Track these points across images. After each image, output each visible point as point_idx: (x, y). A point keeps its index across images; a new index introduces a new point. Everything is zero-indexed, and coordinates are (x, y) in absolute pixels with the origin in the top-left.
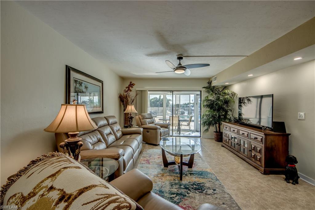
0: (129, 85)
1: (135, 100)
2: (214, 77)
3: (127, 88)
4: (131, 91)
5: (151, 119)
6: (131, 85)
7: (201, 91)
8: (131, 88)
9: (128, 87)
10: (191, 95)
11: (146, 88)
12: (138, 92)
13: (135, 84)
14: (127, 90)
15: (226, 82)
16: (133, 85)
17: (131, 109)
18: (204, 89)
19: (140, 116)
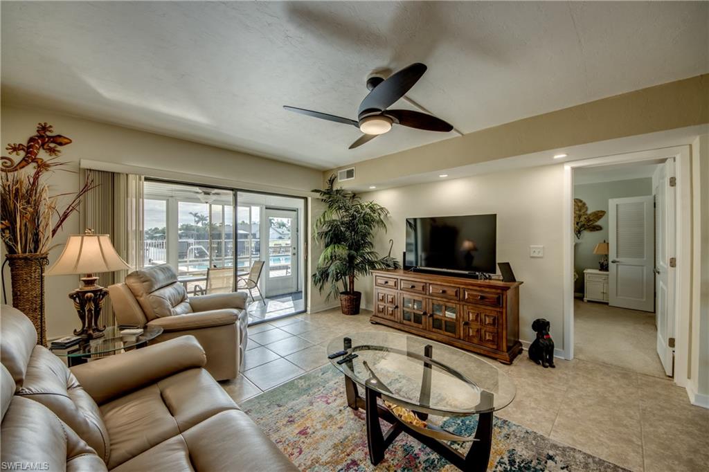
0: (32, 140)
2: (346, 170)
5: (175, 286)
6: (46, 140)
7: (306, 199)
8: (43, 155)
10: (253, 208)
13: (71, 141)
14: (17, 158)
15: (371, 185)
16: (59, 141)
18: (318, 195)
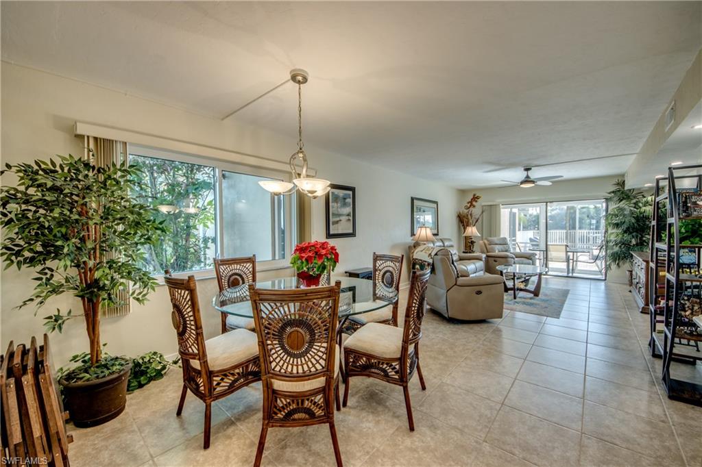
0: (472, 199)
1: (480, 219)
3: (468, 203)
4: (474, 206)
5: (504, 246)
6: (475, 198)
7: (606, 200)
8: (474, 203)
9: (471, 202)
11: (498, 201)
12: (484, 208)
13: (480, 197)
14: (469, 205)
16: (478, 198)
17: (472, 231)
19: (486, 242)
